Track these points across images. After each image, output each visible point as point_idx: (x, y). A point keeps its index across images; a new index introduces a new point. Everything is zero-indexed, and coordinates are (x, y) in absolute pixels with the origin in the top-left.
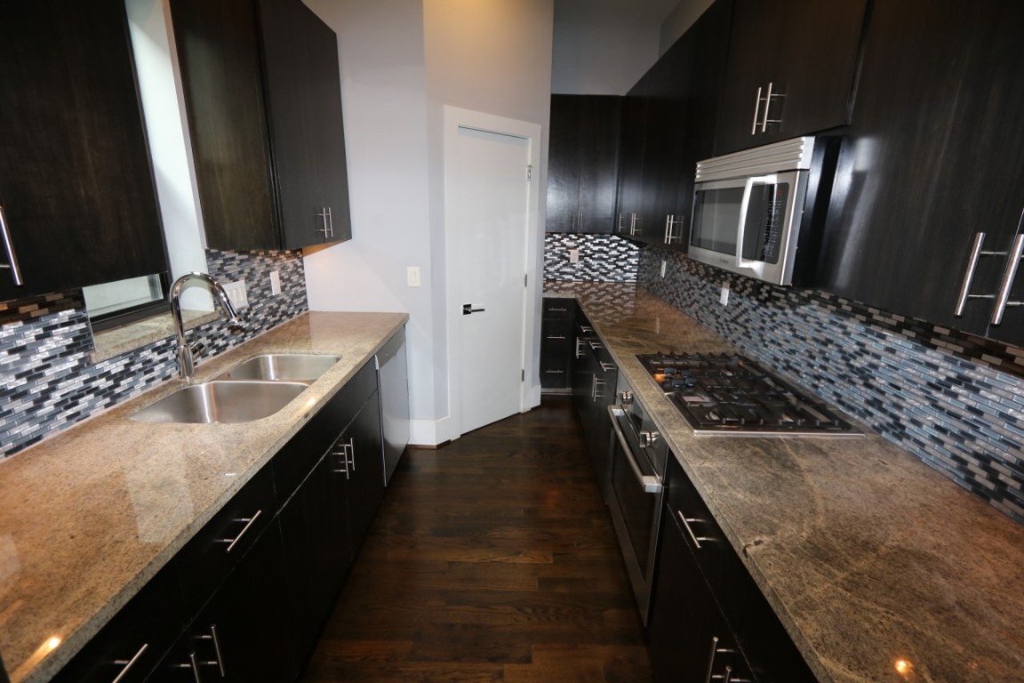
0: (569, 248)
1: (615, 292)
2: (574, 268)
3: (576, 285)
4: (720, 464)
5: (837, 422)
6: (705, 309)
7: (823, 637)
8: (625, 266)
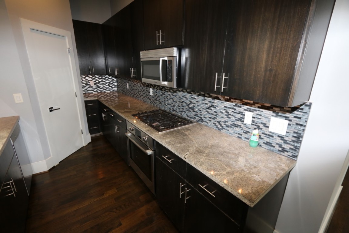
0: (89, 81)
1: (111, 95)
2: (93, 88)
3: (95, 94)
4: (170, 139)
5: (190, 122)
6: (145, 97)
7: (207, 168)
8: (112, 86)
